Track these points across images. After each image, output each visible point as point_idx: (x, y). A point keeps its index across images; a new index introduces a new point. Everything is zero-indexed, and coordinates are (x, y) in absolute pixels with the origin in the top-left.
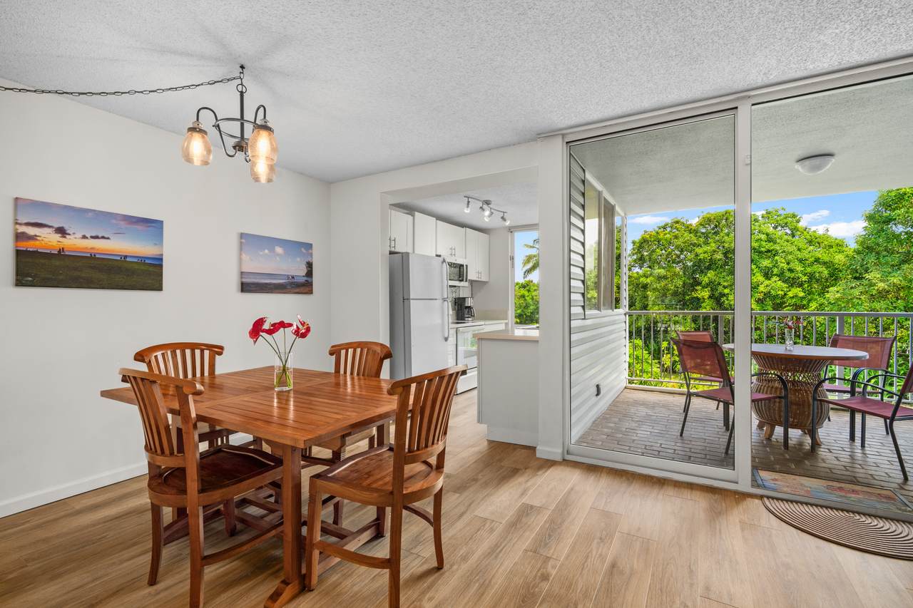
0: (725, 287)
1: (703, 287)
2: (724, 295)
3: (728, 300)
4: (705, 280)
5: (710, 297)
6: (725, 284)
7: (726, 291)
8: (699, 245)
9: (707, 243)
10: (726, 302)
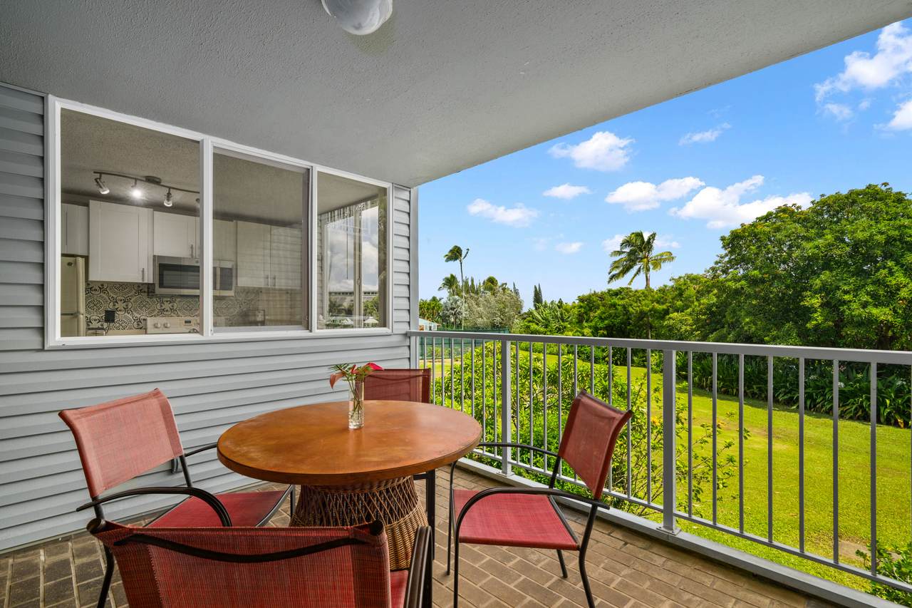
0: (846, 292)
1: (816, 293)
2: (845, 303)
3: (849, 309)
4: (817, 283)
5: (822, 306)
6: (846, 288)
7: (846, 297)
8: (808, 239)
9: (821, 236)
10: (847, 312)
